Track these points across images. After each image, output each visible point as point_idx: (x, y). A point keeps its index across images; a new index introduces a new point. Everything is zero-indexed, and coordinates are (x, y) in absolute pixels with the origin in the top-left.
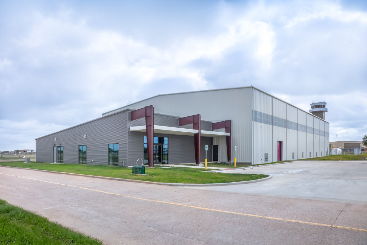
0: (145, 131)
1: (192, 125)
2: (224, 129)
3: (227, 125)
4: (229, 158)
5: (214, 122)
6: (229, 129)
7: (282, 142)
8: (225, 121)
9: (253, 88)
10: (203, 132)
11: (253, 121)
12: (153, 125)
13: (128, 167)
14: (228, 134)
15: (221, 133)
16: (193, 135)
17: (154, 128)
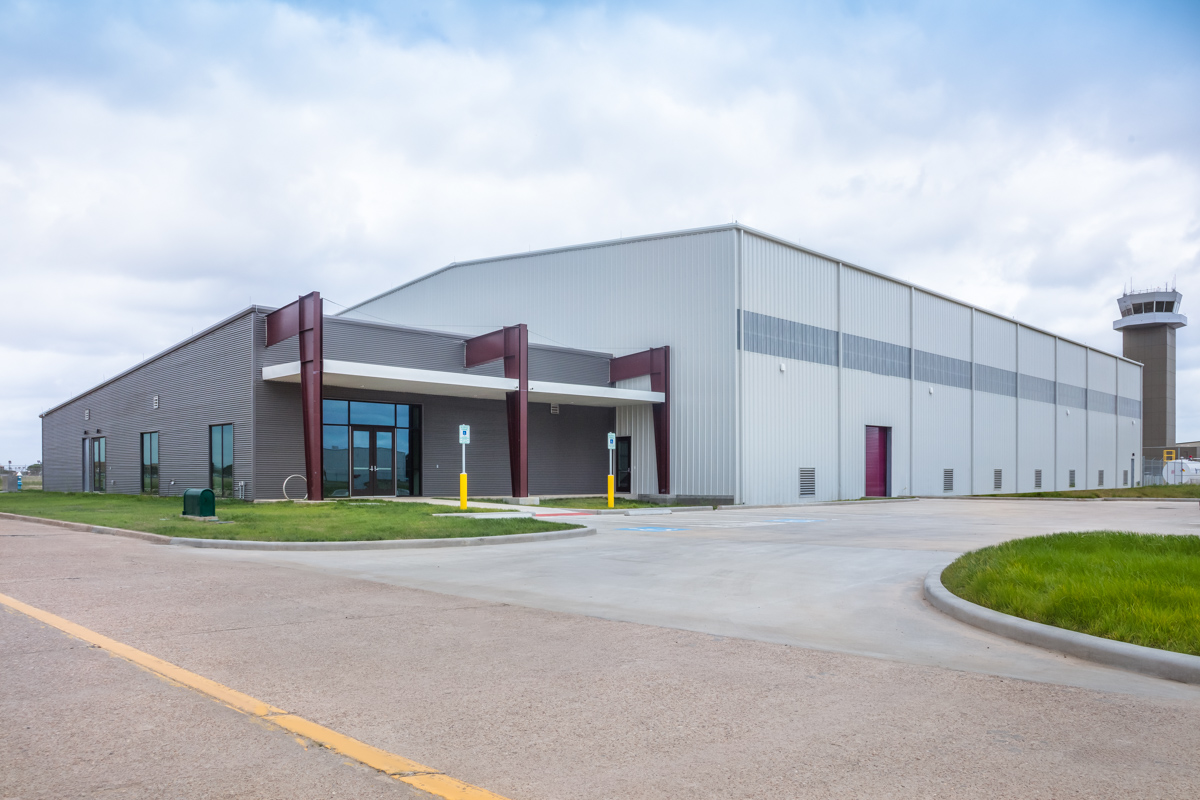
0: (299, 380)
1: (501, 362)
2: (647, 381)
3: (655, 365)
4: (664, 483)
5: (618, 353)
6: (661, 382)
7: (890, 428)
8: (652, 350)
9: (739, 230)
10: (537, 386)
11: (739, 348)
12: (321, 358)
13: (256, 501)
14: (659, 397)
15: (638, 391)
16: (504, 398)
17: (324, 371)
